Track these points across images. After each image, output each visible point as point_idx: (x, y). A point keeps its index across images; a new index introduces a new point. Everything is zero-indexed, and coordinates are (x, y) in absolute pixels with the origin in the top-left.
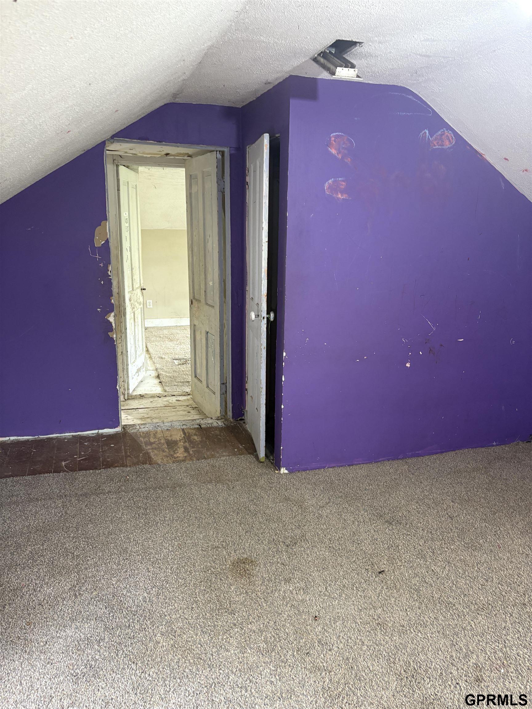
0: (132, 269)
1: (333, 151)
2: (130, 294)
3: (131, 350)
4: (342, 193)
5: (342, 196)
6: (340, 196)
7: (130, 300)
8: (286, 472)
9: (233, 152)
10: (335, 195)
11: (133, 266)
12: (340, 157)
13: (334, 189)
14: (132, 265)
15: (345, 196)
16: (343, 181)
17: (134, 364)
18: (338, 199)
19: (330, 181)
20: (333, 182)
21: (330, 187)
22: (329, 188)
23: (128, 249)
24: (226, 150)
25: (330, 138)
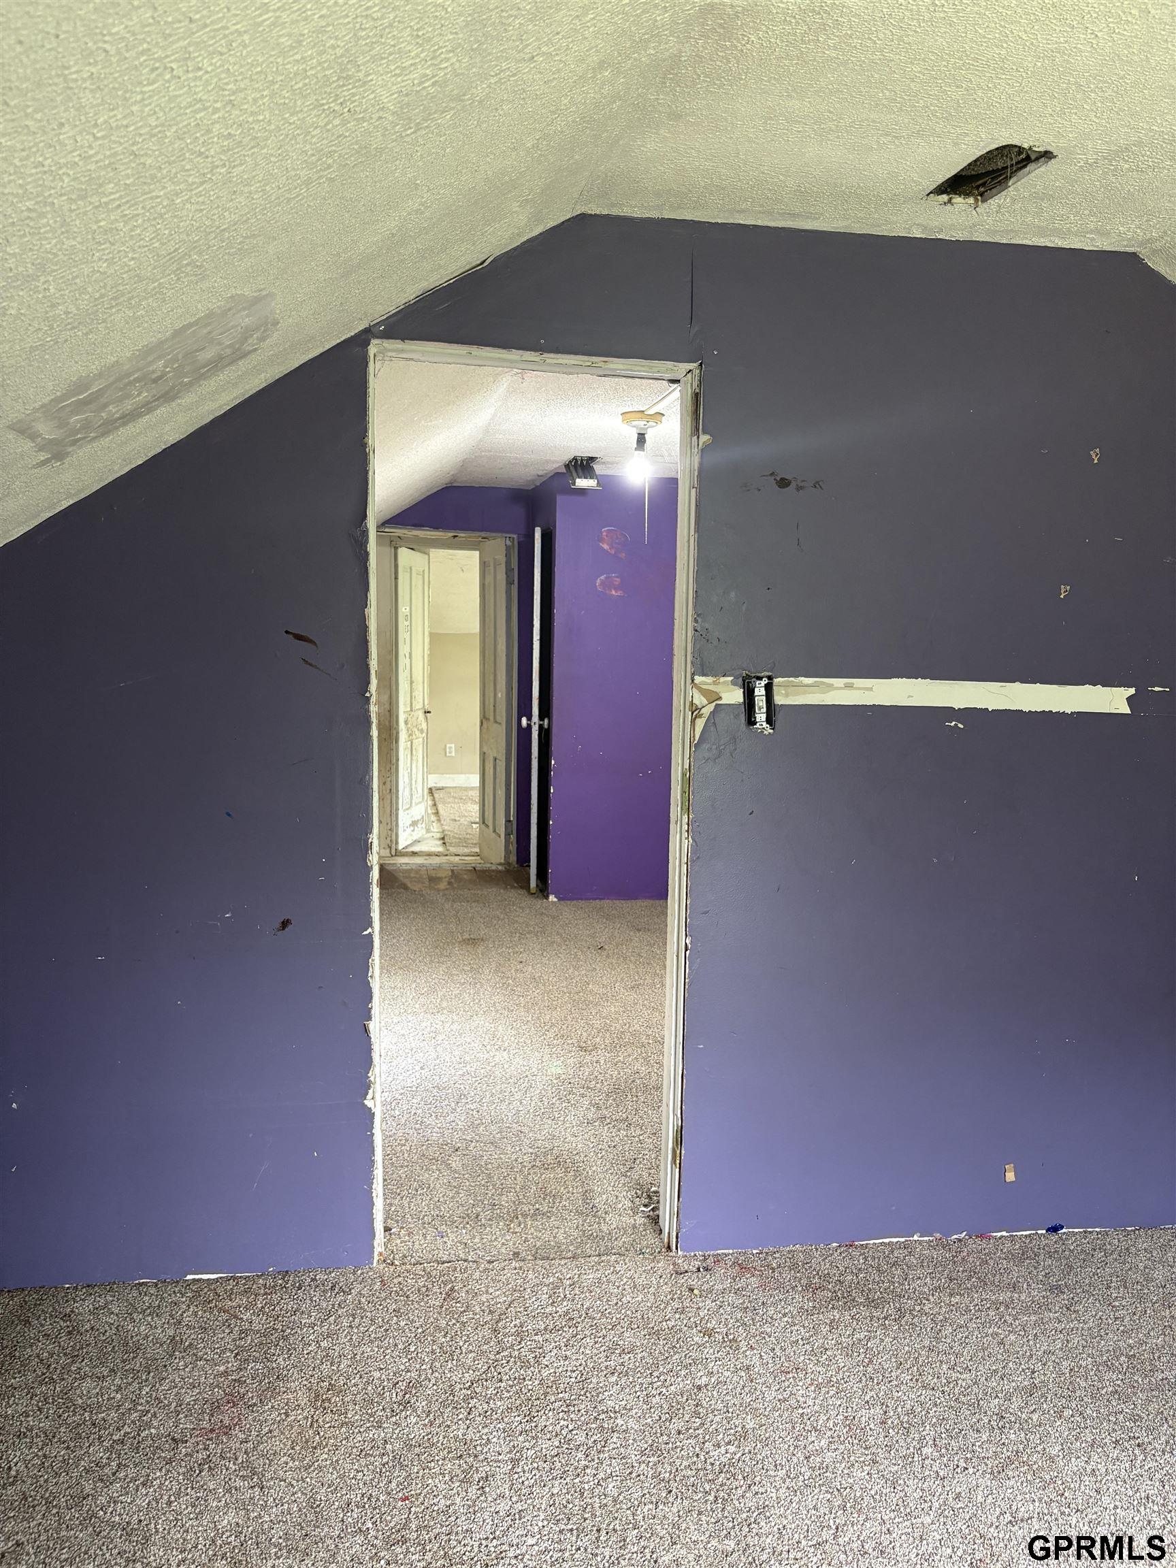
0: (412, 682)
1: (606, 547)
2: (406, 715)
3: (404, 791)
4: (616, 589)
5: (616, 592)
6: (613, 592)
7: (406, 722)
8: (555, 900)
9: (521, 539)
10: (607, 592)
11: (413, 679)
12: (613, 552)
13: (607, 585)
14: (411, 677)
15: (619, 593)
16: (617, 577)
17: (407, 812)
18: (612, 595)
19: (602, 577)
20: (606, 578)
21: (603, 583)
22: (600, 585)
23: (407, 656)
24: (515, 536)
25: (601, 533)
